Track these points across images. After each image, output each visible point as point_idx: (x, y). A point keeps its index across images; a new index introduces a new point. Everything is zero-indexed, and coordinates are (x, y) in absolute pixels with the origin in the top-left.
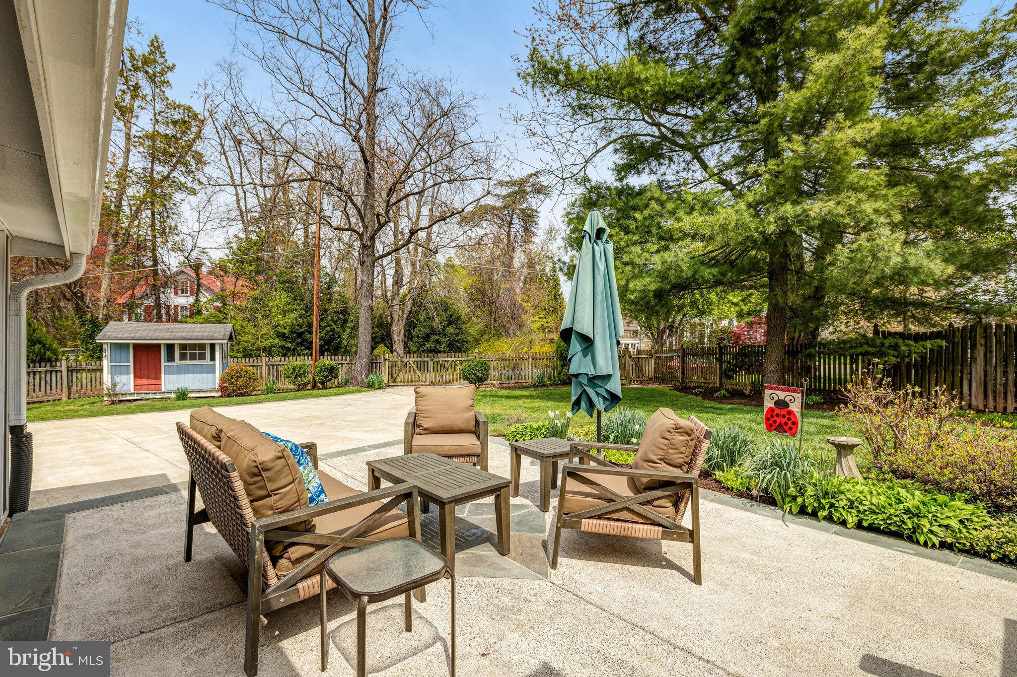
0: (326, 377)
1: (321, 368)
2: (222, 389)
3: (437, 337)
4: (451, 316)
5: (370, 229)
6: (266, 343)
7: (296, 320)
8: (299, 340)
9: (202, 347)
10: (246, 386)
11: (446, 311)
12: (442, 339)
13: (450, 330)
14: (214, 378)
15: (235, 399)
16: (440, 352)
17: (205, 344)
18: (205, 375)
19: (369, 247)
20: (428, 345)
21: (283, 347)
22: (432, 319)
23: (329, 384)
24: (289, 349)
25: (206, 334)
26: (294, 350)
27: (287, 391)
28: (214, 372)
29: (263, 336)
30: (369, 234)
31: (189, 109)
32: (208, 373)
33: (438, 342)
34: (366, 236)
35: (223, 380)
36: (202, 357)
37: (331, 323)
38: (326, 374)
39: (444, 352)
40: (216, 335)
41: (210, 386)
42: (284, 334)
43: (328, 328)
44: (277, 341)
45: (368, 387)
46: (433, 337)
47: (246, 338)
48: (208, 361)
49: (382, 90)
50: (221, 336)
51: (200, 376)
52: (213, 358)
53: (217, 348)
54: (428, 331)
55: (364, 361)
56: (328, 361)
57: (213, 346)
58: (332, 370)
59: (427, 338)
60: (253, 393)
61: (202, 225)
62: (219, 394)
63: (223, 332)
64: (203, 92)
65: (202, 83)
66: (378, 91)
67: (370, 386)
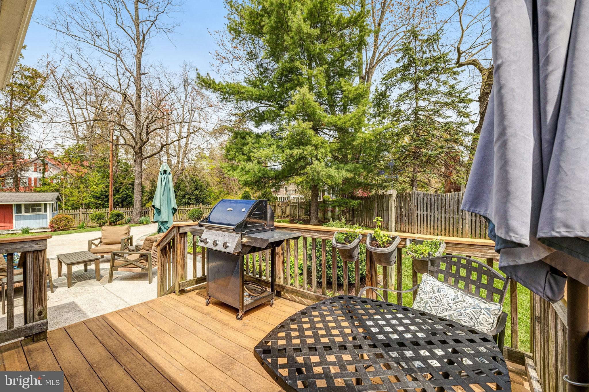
0: (116, 219)
1: (113, 214)
2: (51, 227)
3: (189, 196)
4: (197, 185)
5: (139, 144)
6: (87, 201)
7: (104, 188)
8: (106, 199)
9: (40, 205)
10: (66, 225)
11: (194, 183)
12: (192, 197)
13: (196, 192)
14: (47, 221)
15: (59, 232)
16: (190, 204)
17: (41, 204)
18: (41, 220)
19: (139, 153)
20: (184, 200)
21: (96, 203)
22: (186, 186)
23: (118, 223)
24: (100, 204)
25: (41, 199)
26: (103, 204)
27: (92, 227)
28: (46, 218)
29: (84, 197)
30: (138, 146)
31: (36, 71)
32: (43, 219)
33: (189, 198)
34: (137, 147)
35: (52, 222)
36: (39, 210)
37: (125, 190)
38: (115, 218)
39: (193, 204)
40: (47, 199)
41: (45, 226)
42: (97, 196)
43: (123, 193)
44: (92, 200)
45: (140, 223)
46: (187, 196)
47: (74, 199)
48: (43, 212)
49: (144, 74)
50: (51, 199)
51: (38, 221)
52: (46, 211)
53: (48, 206)
54: (184, 193)
55: (138, 210)
56: (118, 210)
57: (45, 205)
58: (119, 215)
59: (184, 197)
60: (71, 229)
61: (46, 135)
62: (50, 230)
63: (52, 197)
64: (46, 60)
65: (46, 55)
66: (142, 74)
67: (141, 223)
